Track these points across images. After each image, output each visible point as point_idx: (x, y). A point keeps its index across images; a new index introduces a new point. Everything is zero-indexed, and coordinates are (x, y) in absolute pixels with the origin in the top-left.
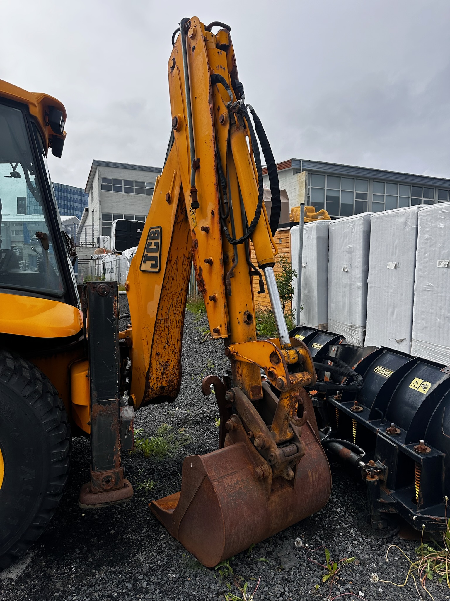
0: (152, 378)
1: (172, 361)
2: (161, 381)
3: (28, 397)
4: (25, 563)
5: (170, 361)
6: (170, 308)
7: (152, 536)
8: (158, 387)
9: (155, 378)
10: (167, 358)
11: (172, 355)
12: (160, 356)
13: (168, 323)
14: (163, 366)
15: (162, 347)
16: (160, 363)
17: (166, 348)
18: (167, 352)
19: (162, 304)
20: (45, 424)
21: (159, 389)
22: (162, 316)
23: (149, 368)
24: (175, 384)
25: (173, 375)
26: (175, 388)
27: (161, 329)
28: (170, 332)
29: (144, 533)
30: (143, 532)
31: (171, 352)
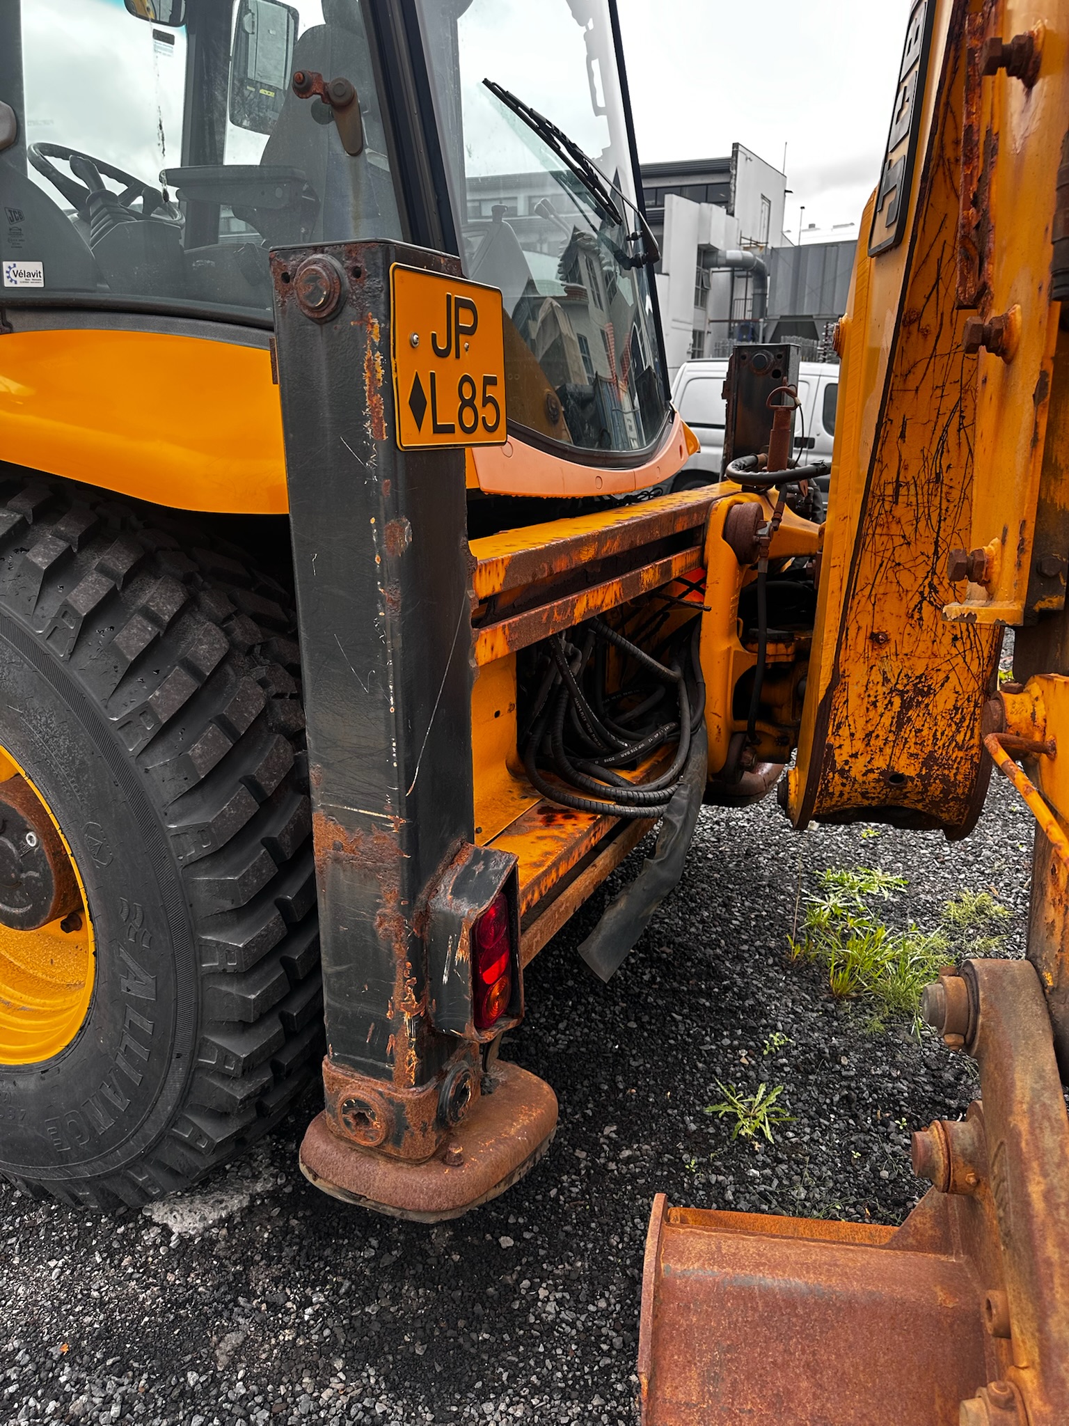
0: (845, 732)
1: (947, 678)
2: (888, 751)
3: (125, 724)
4: (223, 1205)
5: (942, 676)
6: (945, 431)
7: (605, 1347)
8: (872, 771)
9: (860, 735)
10: (924, 662)
11: (954, 652)
12: (890, 649)
13: (936, 501)
14: (902, 694)
15: (903, 612)
16: (889, 676)
17: (921, 619)
18: (926, 637)
19: (904, 406)
20: (178, 835)
21: (878, 781)
22: (903, 466)
23: (831, 689)
24: (960, 777)
25: (953, 738)
26: (960, 791)
27: (895, 529)
28: (944, 546)
29: (591, 1315)
30: (592, 1308)
31: (947, 639)
